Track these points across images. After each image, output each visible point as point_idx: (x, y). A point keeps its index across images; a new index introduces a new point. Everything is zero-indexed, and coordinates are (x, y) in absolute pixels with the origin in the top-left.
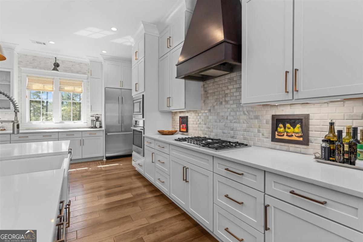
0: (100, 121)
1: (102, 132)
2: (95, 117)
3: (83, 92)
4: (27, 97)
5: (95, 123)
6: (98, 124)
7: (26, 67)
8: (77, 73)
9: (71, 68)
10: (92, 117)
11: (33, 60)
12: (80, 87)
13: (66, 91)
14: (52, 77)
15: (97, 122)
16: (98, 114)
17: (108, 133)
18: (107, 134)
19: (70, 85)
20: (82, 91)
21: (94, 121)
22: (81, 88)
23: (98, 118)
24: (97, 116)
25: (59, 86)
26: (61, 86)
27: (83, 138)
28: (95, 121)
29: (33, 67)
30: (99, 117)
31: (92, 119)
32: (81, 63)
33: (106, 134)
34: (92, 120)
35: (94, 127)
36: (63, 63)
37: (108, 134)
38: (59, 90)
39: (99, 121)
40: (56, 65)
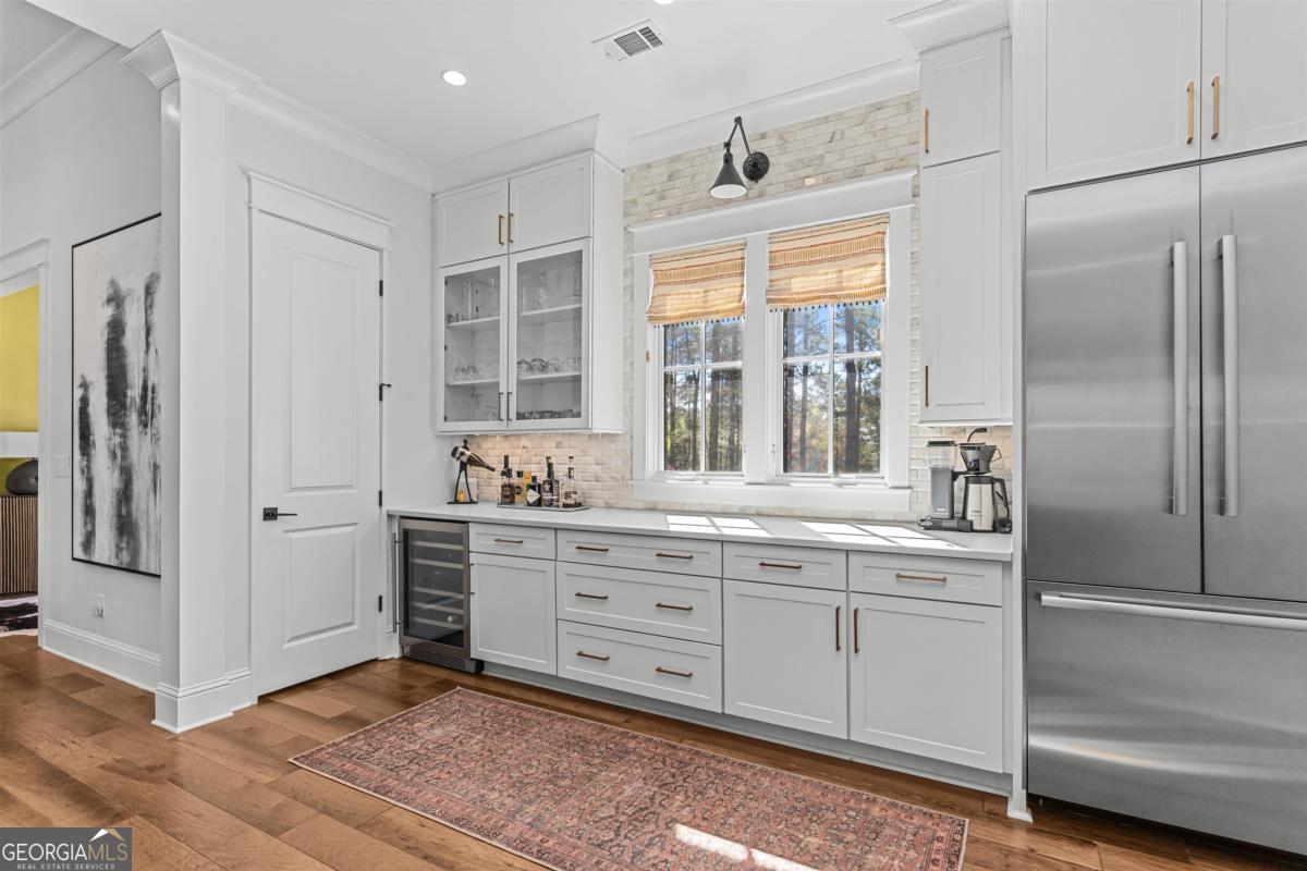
0: (1002, 482)
1: (997, 572)
2: (965, 447)
3: (888, 285)
4: (648, 359)
5: (959, 494)
6: (979, 502)
7: (648, 220)
8: (857, 174)
9: (821, 157)
10: (940, 449)
11: (670, 178)
12: (869, 259)
13: (803, 300)
14: (737, 238)
15: (973, 487)
16: (984, 430)
17: (1051, 590)
18: (1038, 598)
19: (821, 261)
20: (884, 282)
21: (955, 476)
22: (878, 267)
23: (988, 453)
24: (977, 439)
25: (768, 275)
26: (777, 274)
27: (856, 602)
28: (961, 480)
29: (670, 215)
30: (993, 449)
31: (940, 464)
32: (879, 107)
33: (1030, 596)
34: (935, 471)
35: (954, 524)
36: (786, 142)
37: (1047, 599)
38: (769, 301)
39: (992, 481)
40: (757, 168)
